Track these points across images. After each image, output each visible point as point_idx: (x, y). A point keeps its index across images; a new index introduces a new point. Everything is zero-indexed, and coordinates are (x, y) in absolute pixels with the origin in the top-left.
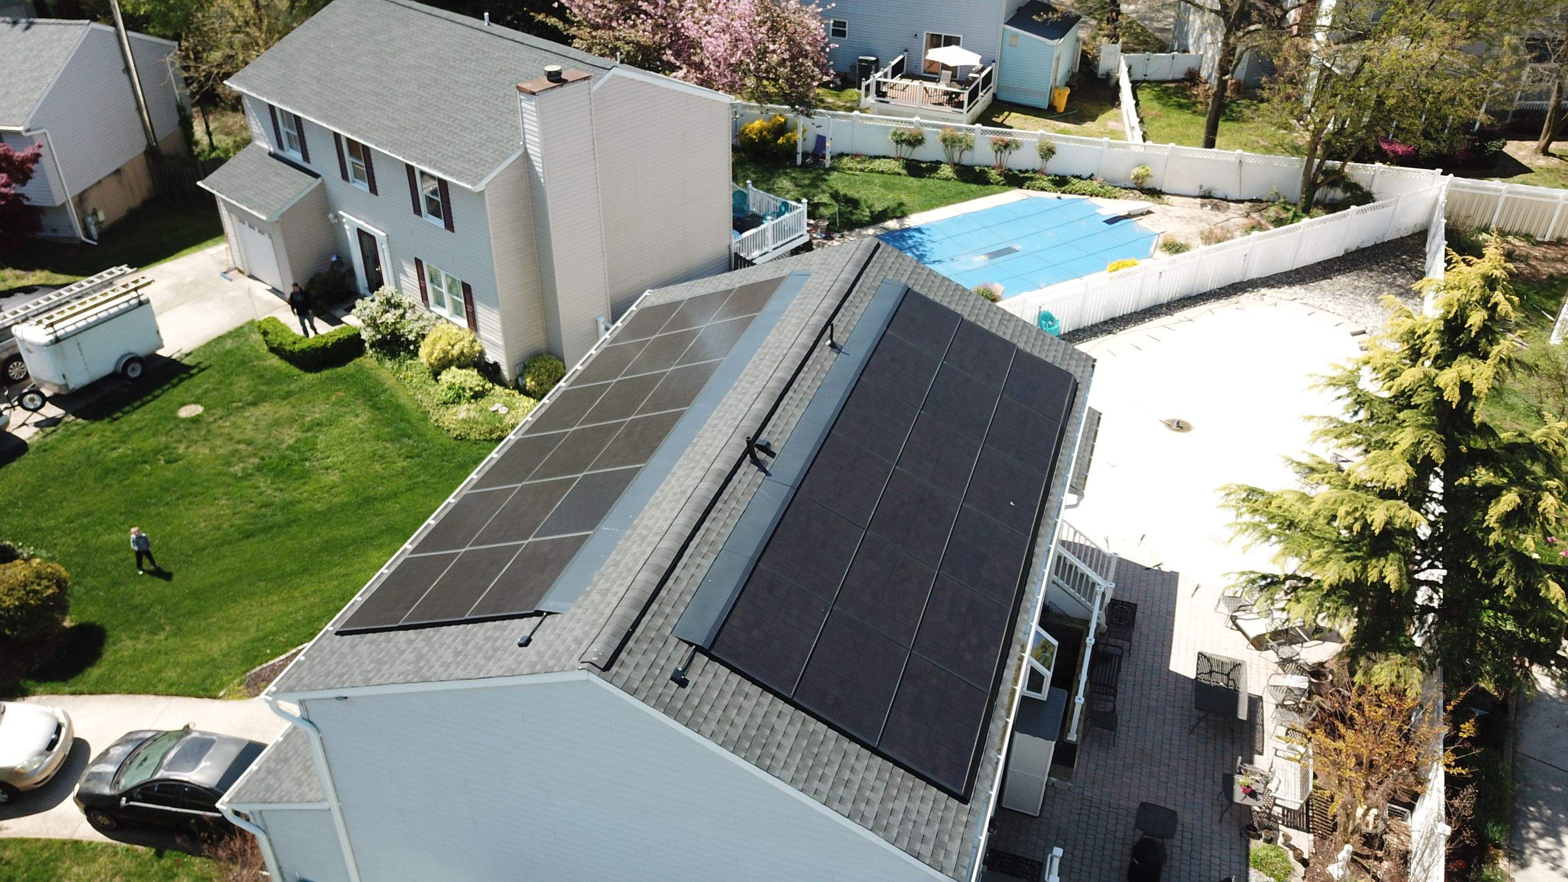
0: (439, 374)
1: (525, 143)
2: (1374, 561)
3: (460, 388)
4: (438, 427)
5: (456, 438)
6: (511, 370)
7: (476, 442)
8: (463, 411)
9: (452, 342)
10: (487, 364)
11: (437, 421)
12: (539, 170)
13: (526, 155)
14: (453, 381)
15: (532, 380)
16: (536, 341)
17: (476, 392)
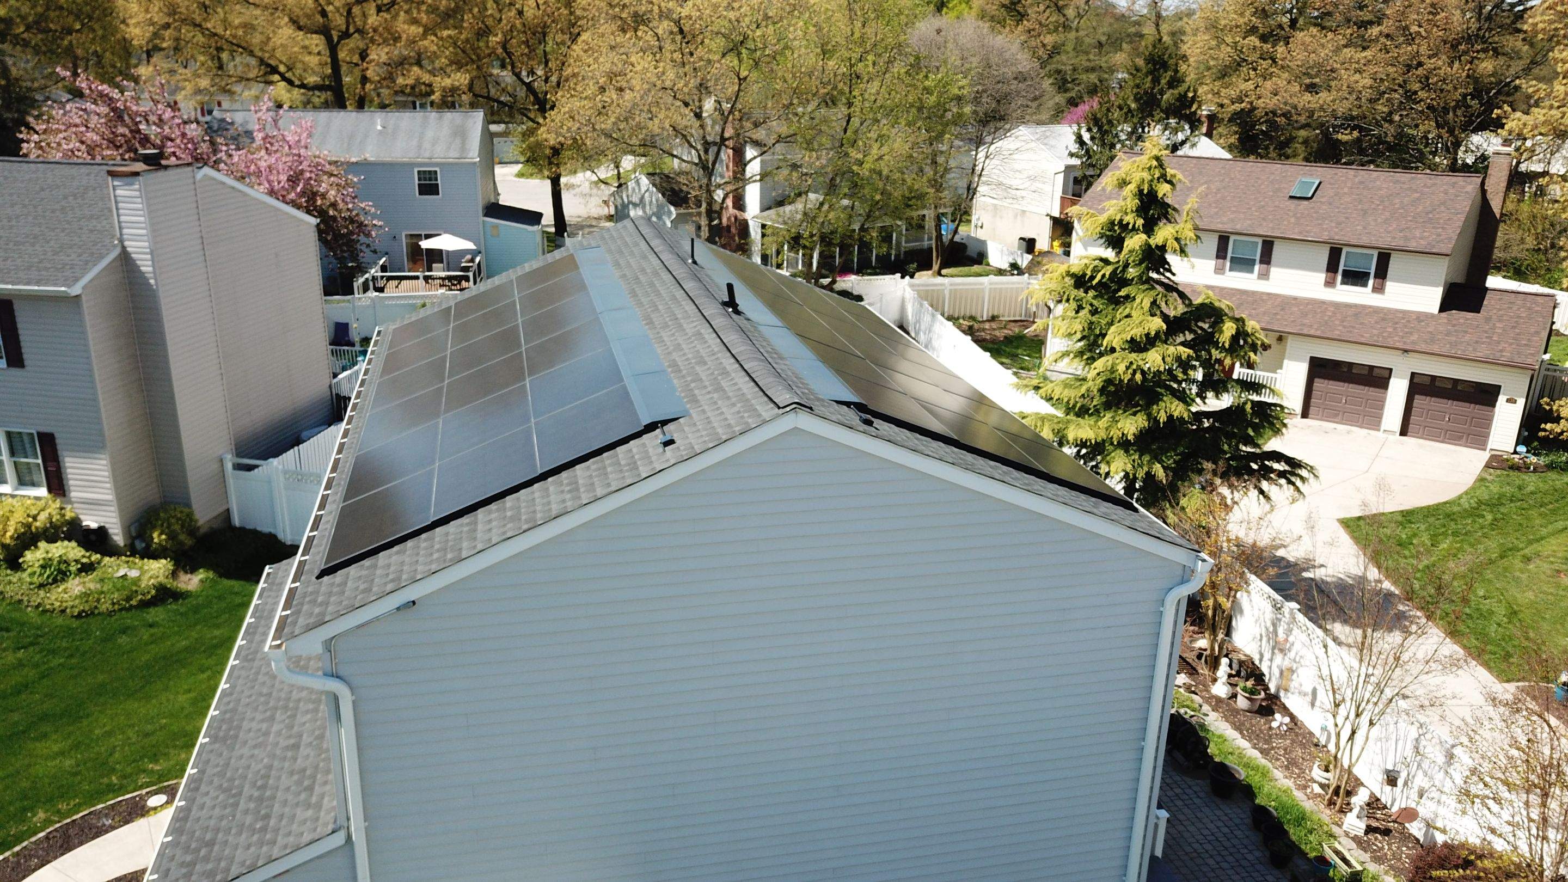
0: (22, 556)
1: (121, 241)
2: (1155, 407)
3: (59, 562)
4: (45, 611)
5: (79, 616)
6: (127, 530)
7: (110, 614)
8: (75, 586)
9: (34, 512)
10: (89, 531)
11: (37, 607)
12: (146, 267)
13: (125, 257)
14: (50, 555)
15: (161, 534)
16: (149, 494)
17: (83, 564)
